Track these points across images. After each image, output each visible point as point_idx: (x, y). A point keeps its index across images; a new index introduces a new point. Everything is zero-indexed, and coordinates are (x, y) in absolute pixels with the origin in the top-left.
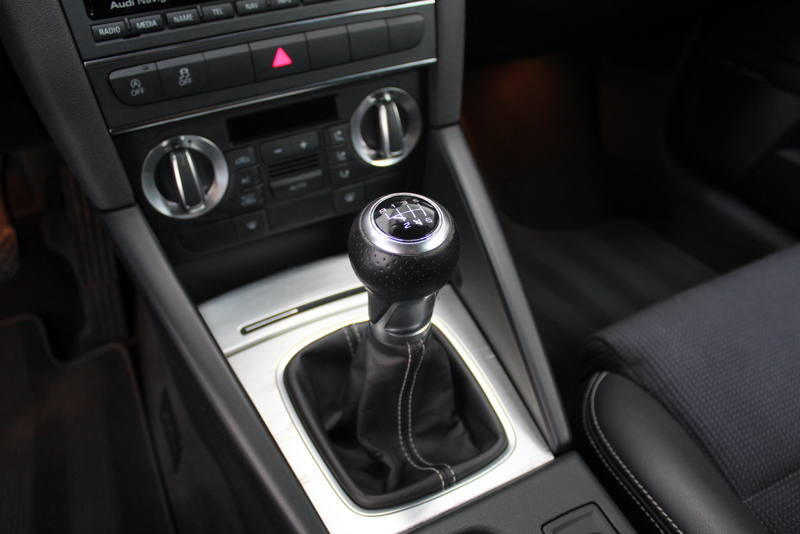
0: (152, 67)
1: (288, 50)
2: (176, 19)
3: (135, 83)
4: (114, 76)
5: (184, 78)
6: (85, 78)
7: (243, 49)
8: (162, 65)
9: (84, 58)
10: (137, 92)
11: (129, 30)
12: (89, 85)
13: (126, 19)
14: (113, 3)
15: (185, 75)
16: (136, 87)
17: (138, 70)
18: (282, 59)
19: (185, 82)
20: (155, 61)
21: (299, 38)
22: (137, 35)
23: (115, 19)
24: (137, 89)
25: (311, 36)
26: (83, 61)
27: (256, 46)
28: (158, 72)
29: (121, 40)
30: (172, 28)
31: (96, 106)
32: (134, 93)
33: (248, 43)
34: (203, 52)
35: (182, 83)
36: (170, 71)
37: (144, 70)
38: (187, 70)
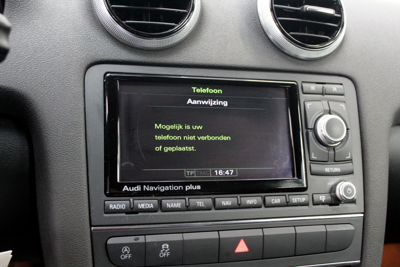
0: (141, 239)
1: (248, 241)
2: (169, 206)
3: (126, 249)
4: (111, 241)
5: (164, 252)
6: (89, 239)
7: (214, 235)
8: (150, 239)
9: (93, 224)
10: (126, 257)
11: (132, 209)
12: (90, 245)
13: (131, 200)
14: (126, 186)
15: (166, 249)
16: (126, 253)
17: (130, 240)
18: (242, 248)
19: (164, 255)
20: (145, 235)
21: (258, 233)
22: (137, 213)
23: (123, 198)
24: (126, 254)
25: (268, 232)
26: (91, 226)
27: (224, 235)
28: (145, 244)
29: (124, 215)
30: (163, 211)
31: (91, 262)
32: (123, 257)
33: (218, 231)
34: (182, 233)
35: (162, 255)
36: (155, 244)
37: (135, 240)
38: (168, 245)
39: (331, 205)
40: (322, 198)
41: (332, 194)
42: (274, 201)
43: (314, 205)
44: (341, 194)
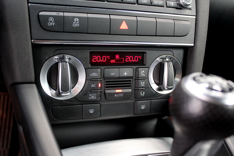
0: (61, 14)
3: (51, 19)
4: (41, 13)
5: (76, 23)
7: (107, 17)
8: (66, 14)
10: (51, 24)
12: (28, 14)
15: (77, 21)
16: (51, 21)
17: (54, 14)
18: (124, 26)
19: (76, 25)
20: (63, 12)
26: (28, 3)
27: (113, 17)
28: (63, 17)
31: (28, 25)
32: (49, 24)
33: (109, 15)
34: (87, 13)
35: (74, 25)
36: (70, 18)
37: (57, 14)
38: (78, 19)
39: (177, 8)
40: (172, 4)
41: (178, 2)
42: (143, 1)
43: (167, 7)
44: (183, 1)
